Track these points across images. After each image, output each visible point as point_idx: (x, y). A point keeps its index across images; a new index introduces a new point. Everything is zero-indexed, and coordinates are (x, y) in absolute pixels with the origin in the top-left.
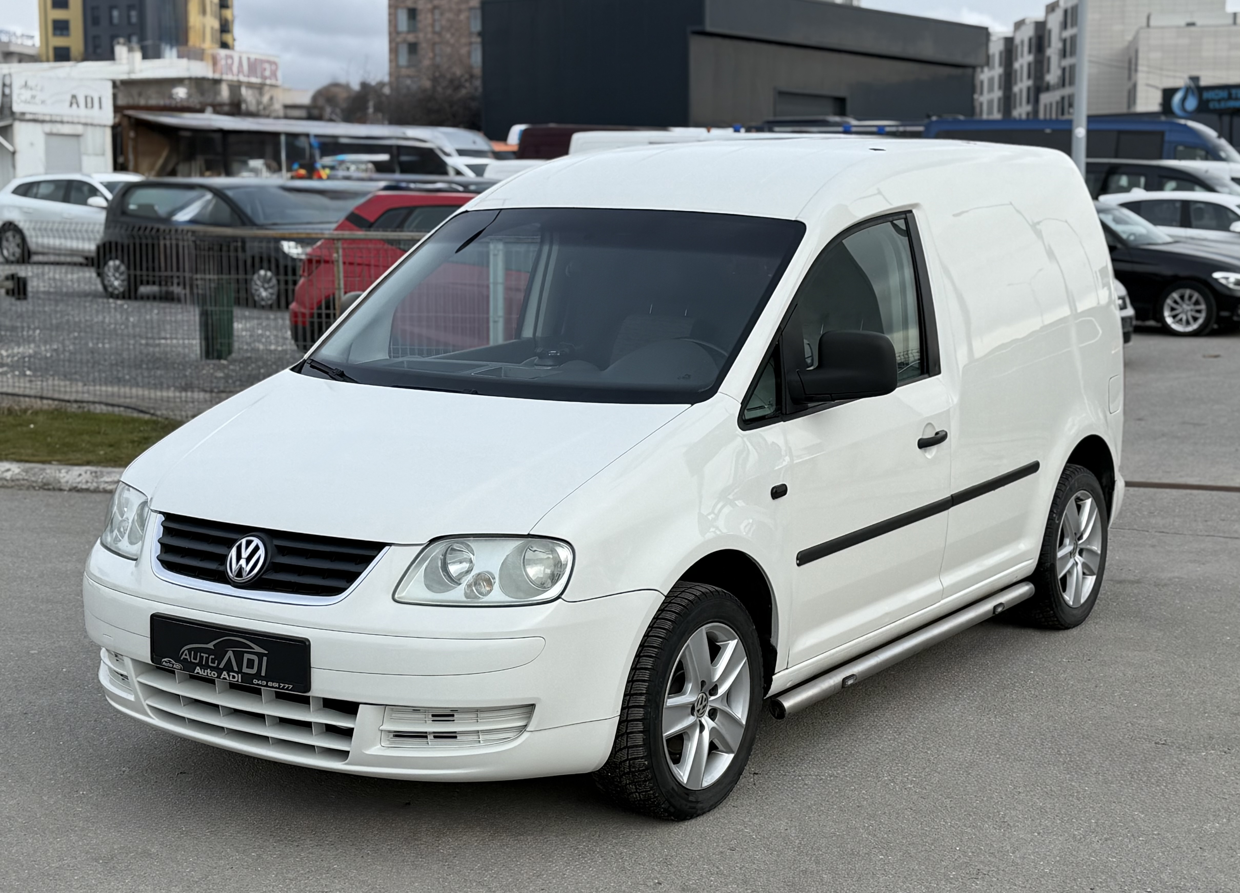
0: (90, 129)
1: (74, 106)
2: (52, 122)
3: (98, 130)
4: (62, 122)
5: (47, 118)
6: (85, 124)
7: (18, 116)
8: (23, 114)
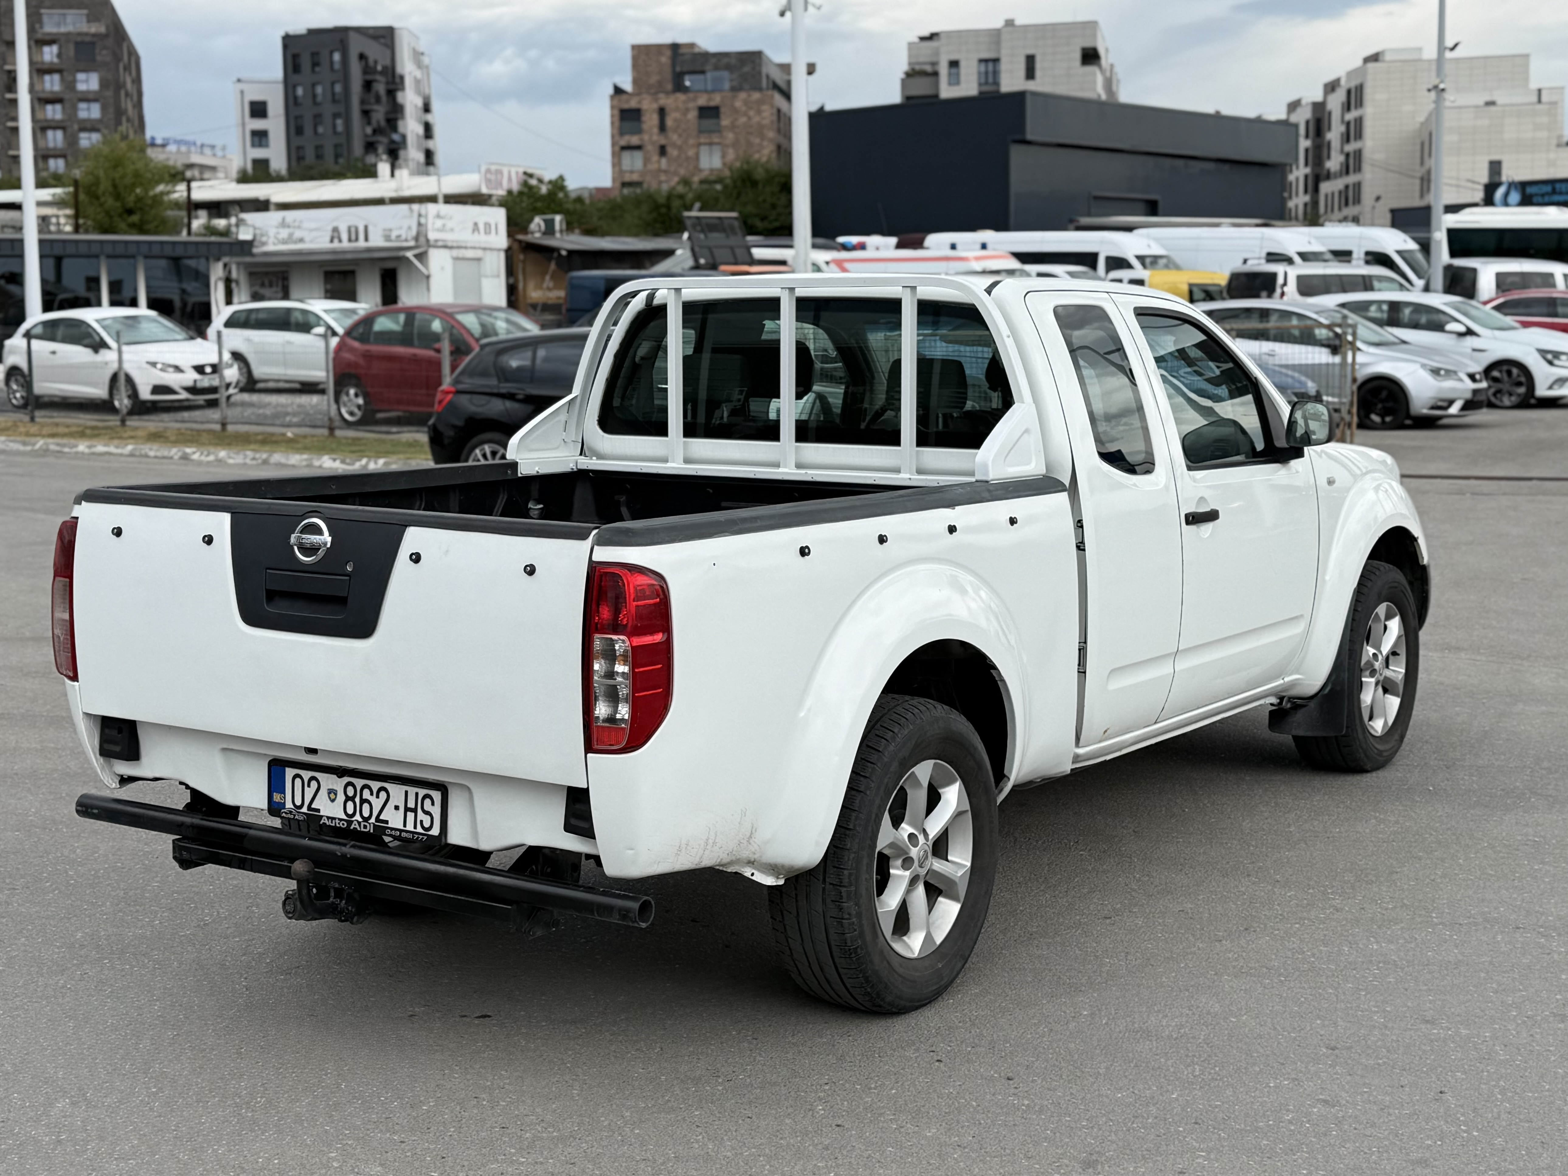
0: (488, 252)
1: (476, 233)
2: (459, 247)
3: (495, 253)
4: (466, 248)
5: (455, 244)
6: (485, 249)
7: (432, 243)
8: (436, 241)
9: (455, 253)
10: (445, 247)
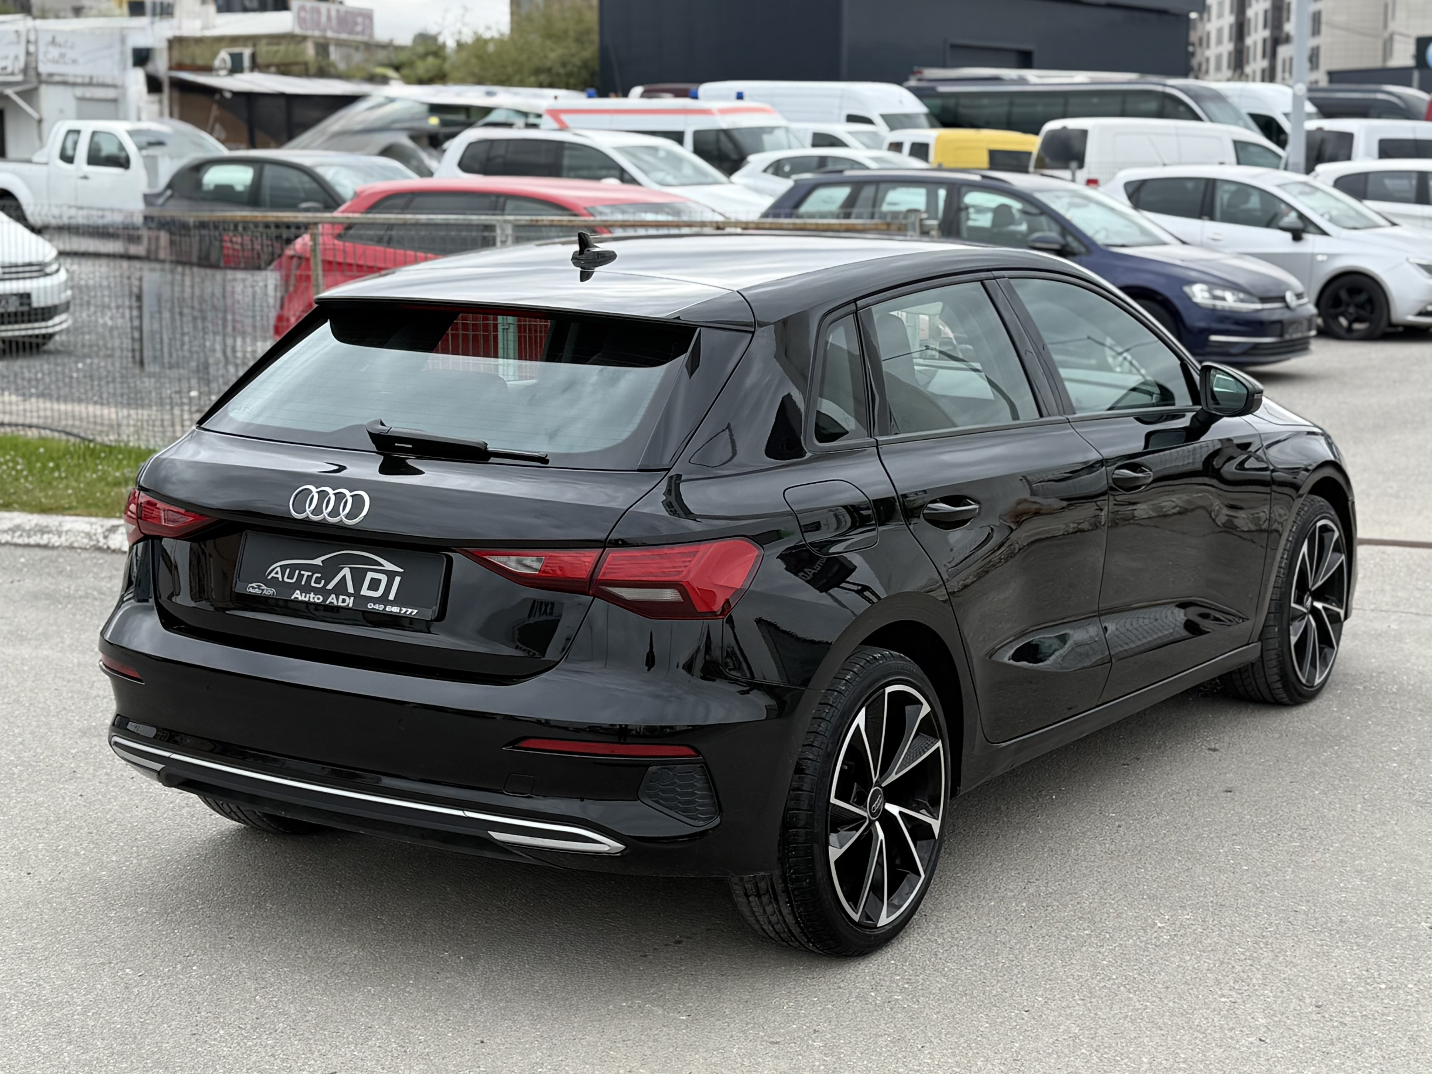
2: (84, 84)
4: (97, 84)
5: (80, 80)
7: (44, 78)
8: (51, 75)
9: (79, 92)
10: (65, 83)
